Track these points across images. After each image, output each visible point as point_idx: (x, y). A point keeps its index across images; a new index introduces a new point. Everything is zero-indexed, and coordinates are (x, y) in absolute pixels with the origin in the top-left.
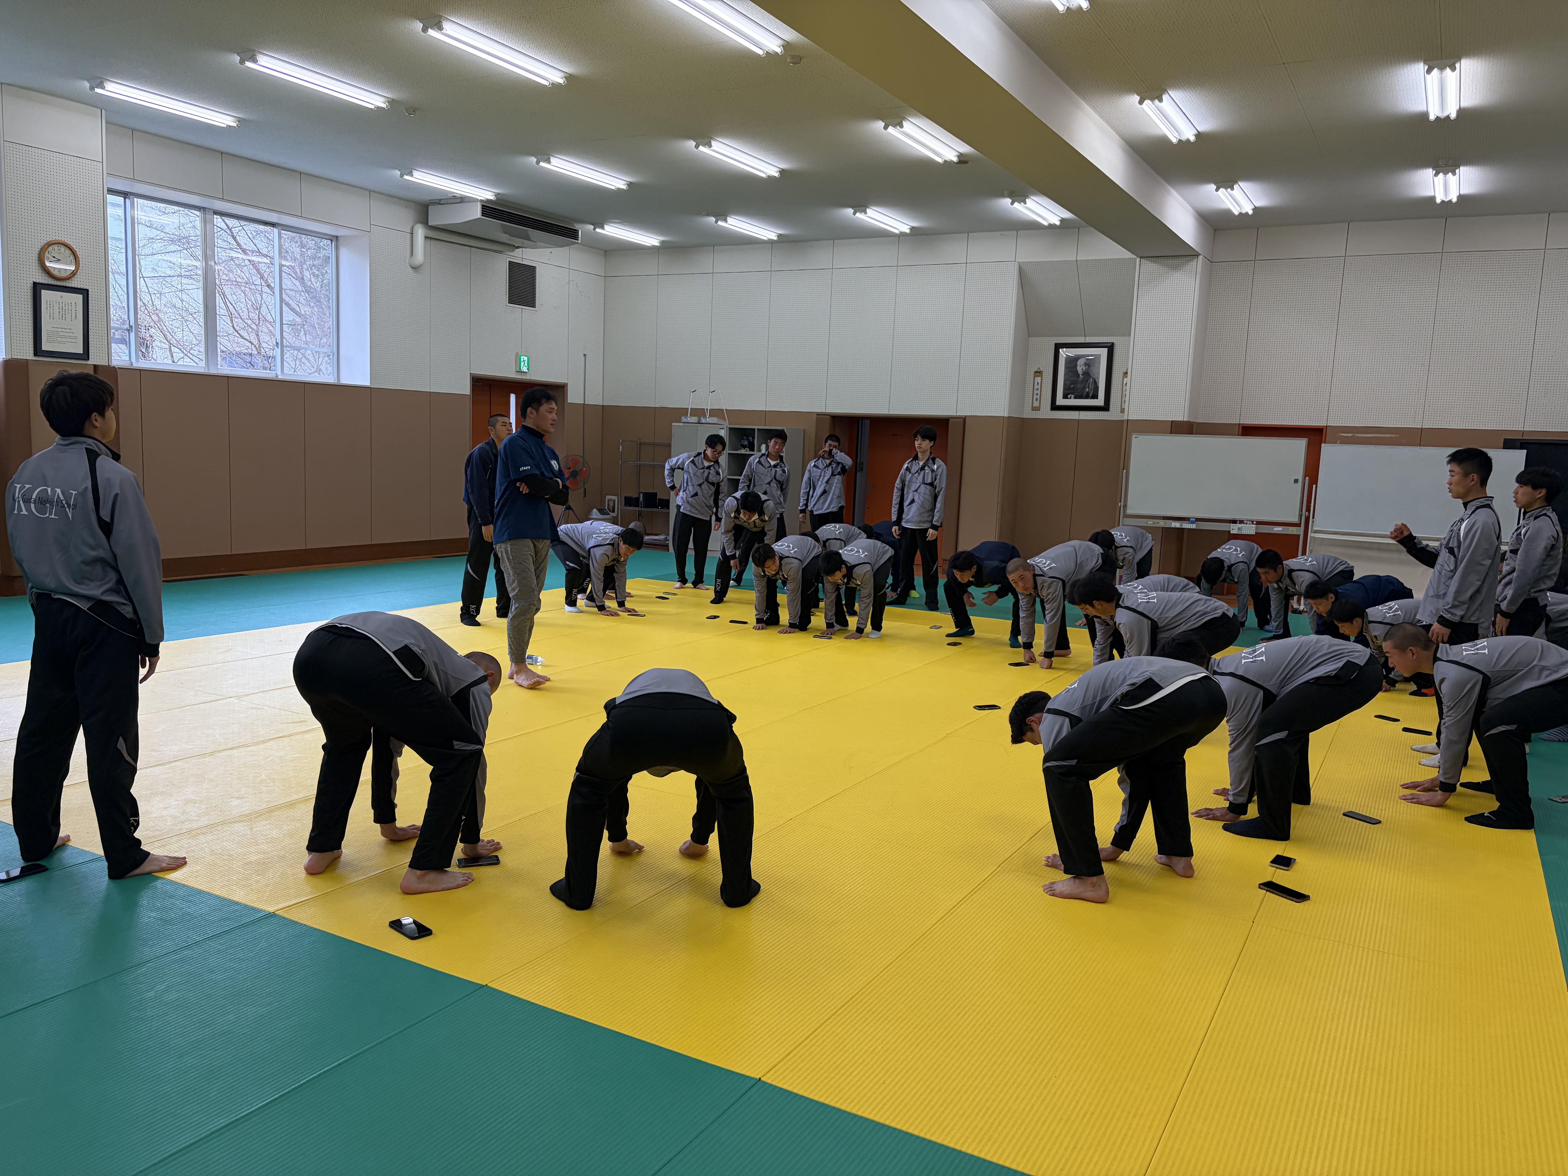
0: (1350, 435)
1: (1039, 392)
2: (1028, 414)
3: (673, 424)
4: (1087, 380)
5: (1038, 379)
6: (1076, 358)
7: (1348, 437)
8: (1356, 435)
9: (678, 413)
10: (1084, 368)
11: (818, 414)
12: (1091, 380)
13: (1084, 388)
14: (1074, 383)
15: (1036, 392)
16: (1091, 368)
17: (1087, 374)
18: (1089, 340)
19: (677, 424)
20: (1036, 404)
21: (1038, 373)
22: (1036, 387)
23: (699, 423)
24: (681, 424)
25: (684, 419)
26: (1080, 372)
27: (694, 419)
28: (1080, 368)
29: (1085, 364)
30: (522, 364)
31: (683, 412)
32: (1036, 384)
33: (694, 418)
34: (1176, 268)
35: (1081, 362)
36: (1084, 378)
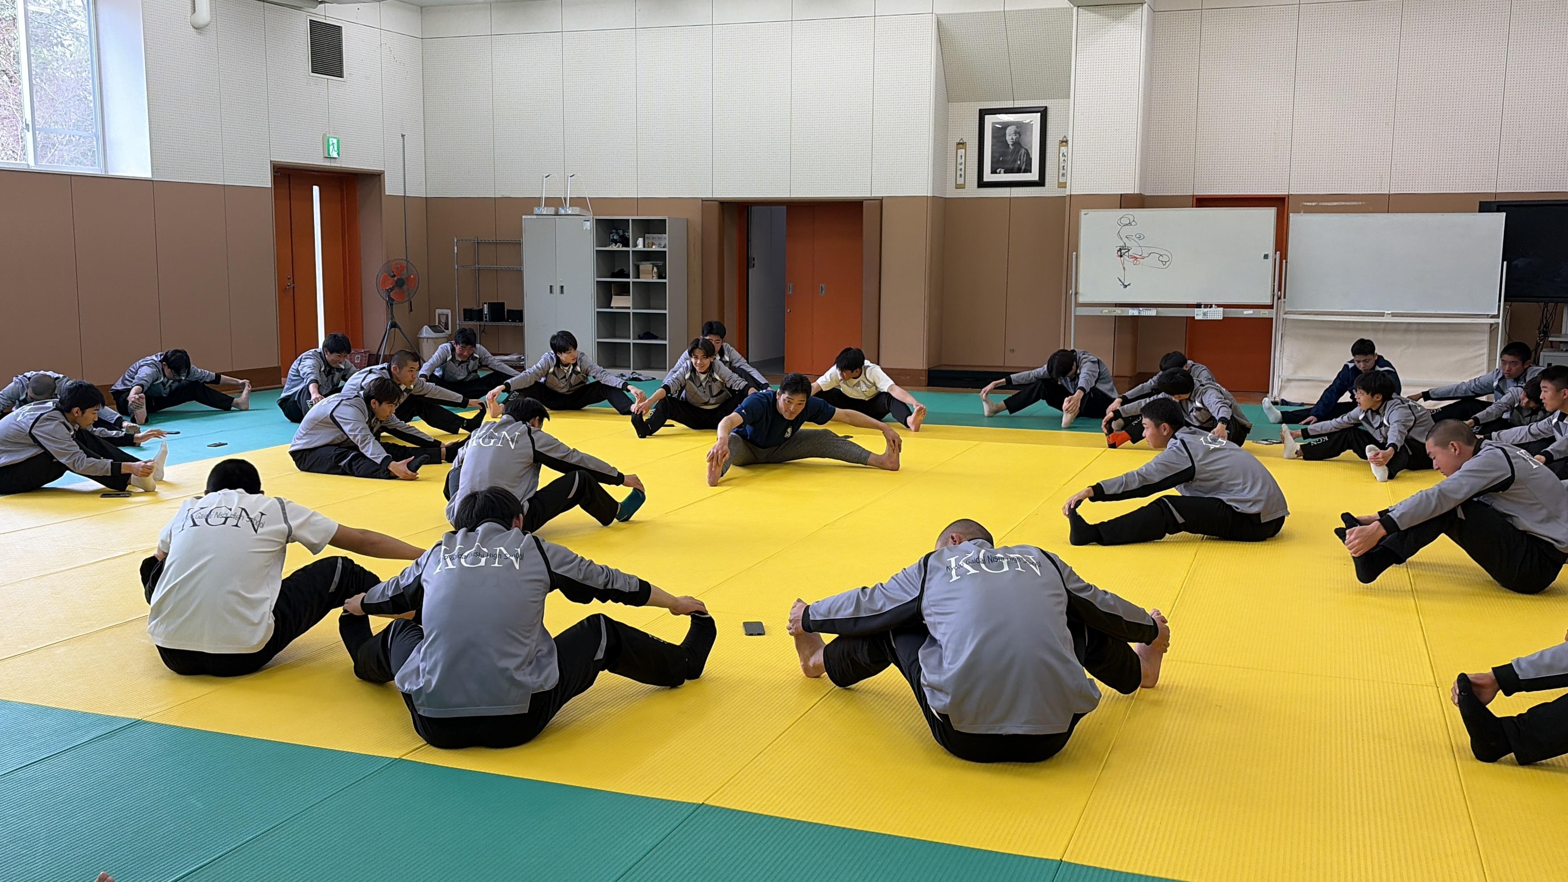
0: (1314, 204)
1: (963, 167)
2: (952, 193)
3: (524, 217)
4: (1018, 152)
5: (961, 152)
6: (1006, 125)
7: (1312, 206)
8: (1320, 204)
9: (529, 204)
10: (1014, 138)
11: (704, 200)
12: (1023, 151)
13: (1015, 161)
14: (1004, 154)
15: (959, 167)
16: (1022, 137)
17: (1017, 144)
18: (1018, 104)
19: (529, 217)
20: (960, 181)
21: (961, 144)
22: (959, 161)
23: (557, 214)
24: (533, 217)
25: (536, 210)
26: (1010, 143)
27: (552, 210)
28: (1010, 138)
29: (1016, 133)
30: (331, 147)
31: (536, 201)
32: (959, 158)
33: (550, 209)
34: (1117, 18)
35: (1010, 131)
36: (1014, 149)
